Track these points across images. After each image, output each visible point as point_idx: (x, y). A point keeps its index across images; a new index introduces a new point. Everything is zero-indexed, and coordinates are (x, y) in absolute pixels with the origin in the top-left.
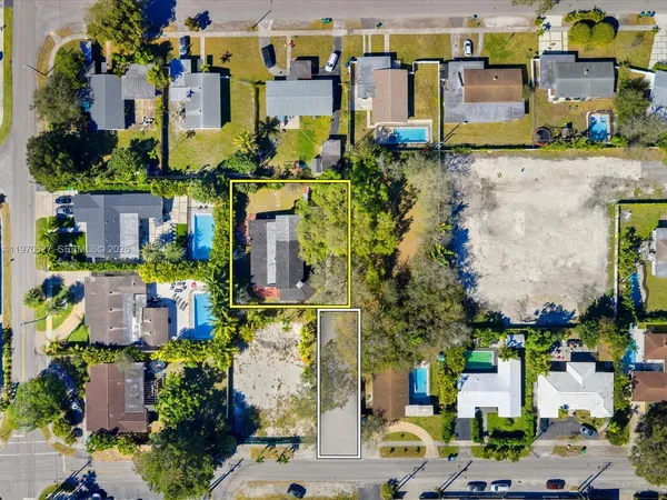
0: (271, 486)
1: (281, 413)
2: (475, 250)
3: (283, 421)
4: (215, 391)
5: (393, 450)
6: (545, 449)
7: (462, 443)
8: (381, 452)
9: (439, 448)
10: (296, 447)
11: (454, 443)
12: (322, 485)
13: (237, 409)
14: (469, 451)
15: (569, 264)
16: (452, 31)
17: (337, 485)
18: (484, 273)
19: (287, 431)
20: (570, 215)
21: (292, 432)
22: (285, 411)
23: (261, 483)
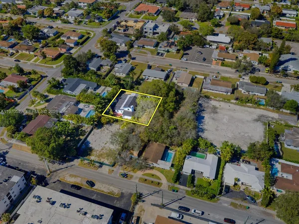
0: (80, 179)
1: (101, 152)
2: (206, 122)
3: (100, 156)
4: (79, 138)
5: (146, 180)
6: (226, 202)
7: (182, 187)
8: (139, 180)
9: (169, 186)
10: (101, 167)
11: (177, 185)
12: (104, 185)
13: (84, 146)
14: (184, 192)
15: (246, 135)
16: (210, 74)
17: (111, 187)
18: (208, 129)
19: (100, 160)
20: (247, 121)
21: (102, 160)
22: (103, 152)
23: (75, 176)
